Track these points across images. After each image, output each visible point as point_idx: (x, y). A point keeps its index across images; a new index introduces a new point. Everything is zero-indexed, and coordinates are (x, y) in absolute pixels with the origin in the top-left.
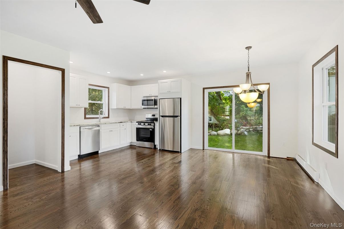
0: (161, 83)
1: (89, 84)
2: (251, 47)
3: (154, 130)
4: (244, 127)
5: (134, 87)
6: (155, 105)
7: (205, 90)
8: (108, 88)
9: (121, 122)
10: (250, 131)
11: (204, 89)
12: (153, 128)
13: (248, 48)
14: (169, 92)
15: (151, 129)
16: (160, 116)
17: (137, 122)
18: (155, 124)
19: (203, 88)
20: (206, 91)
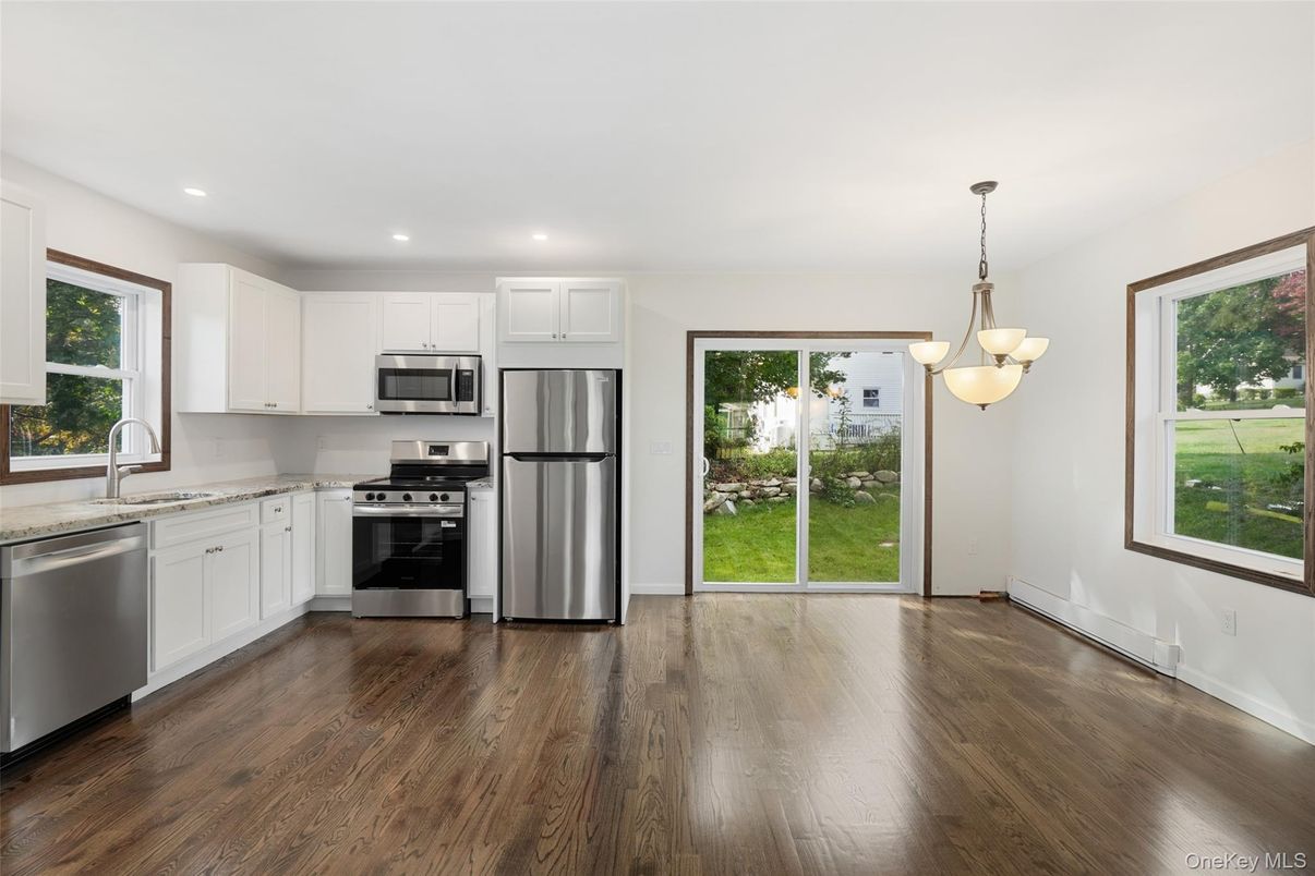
0: (512, 290)
1: (49, 251)
2: (991, 185)
3: (462, 523)
4: (722, 486)
5: (318, 300)
6: (457, 400)
7: (695, 339)
8: (165, 287)
9: (268, 493)
10: (743, 498)
11: (692, 336)
12: (461, 515)
13: (983, 188)
14: (559, 340)
15: (449, 520)
16: (502, 455)
17: (356, 488)
18: (473, 494)
19: (689, 332)
20: (700, 346)
